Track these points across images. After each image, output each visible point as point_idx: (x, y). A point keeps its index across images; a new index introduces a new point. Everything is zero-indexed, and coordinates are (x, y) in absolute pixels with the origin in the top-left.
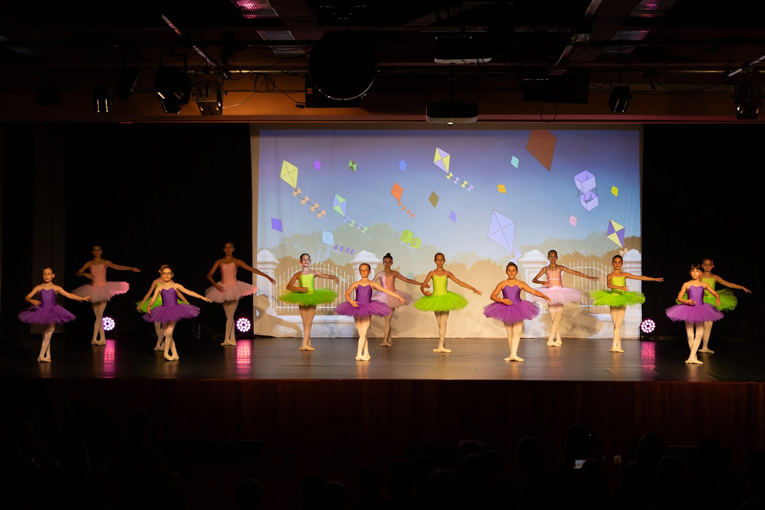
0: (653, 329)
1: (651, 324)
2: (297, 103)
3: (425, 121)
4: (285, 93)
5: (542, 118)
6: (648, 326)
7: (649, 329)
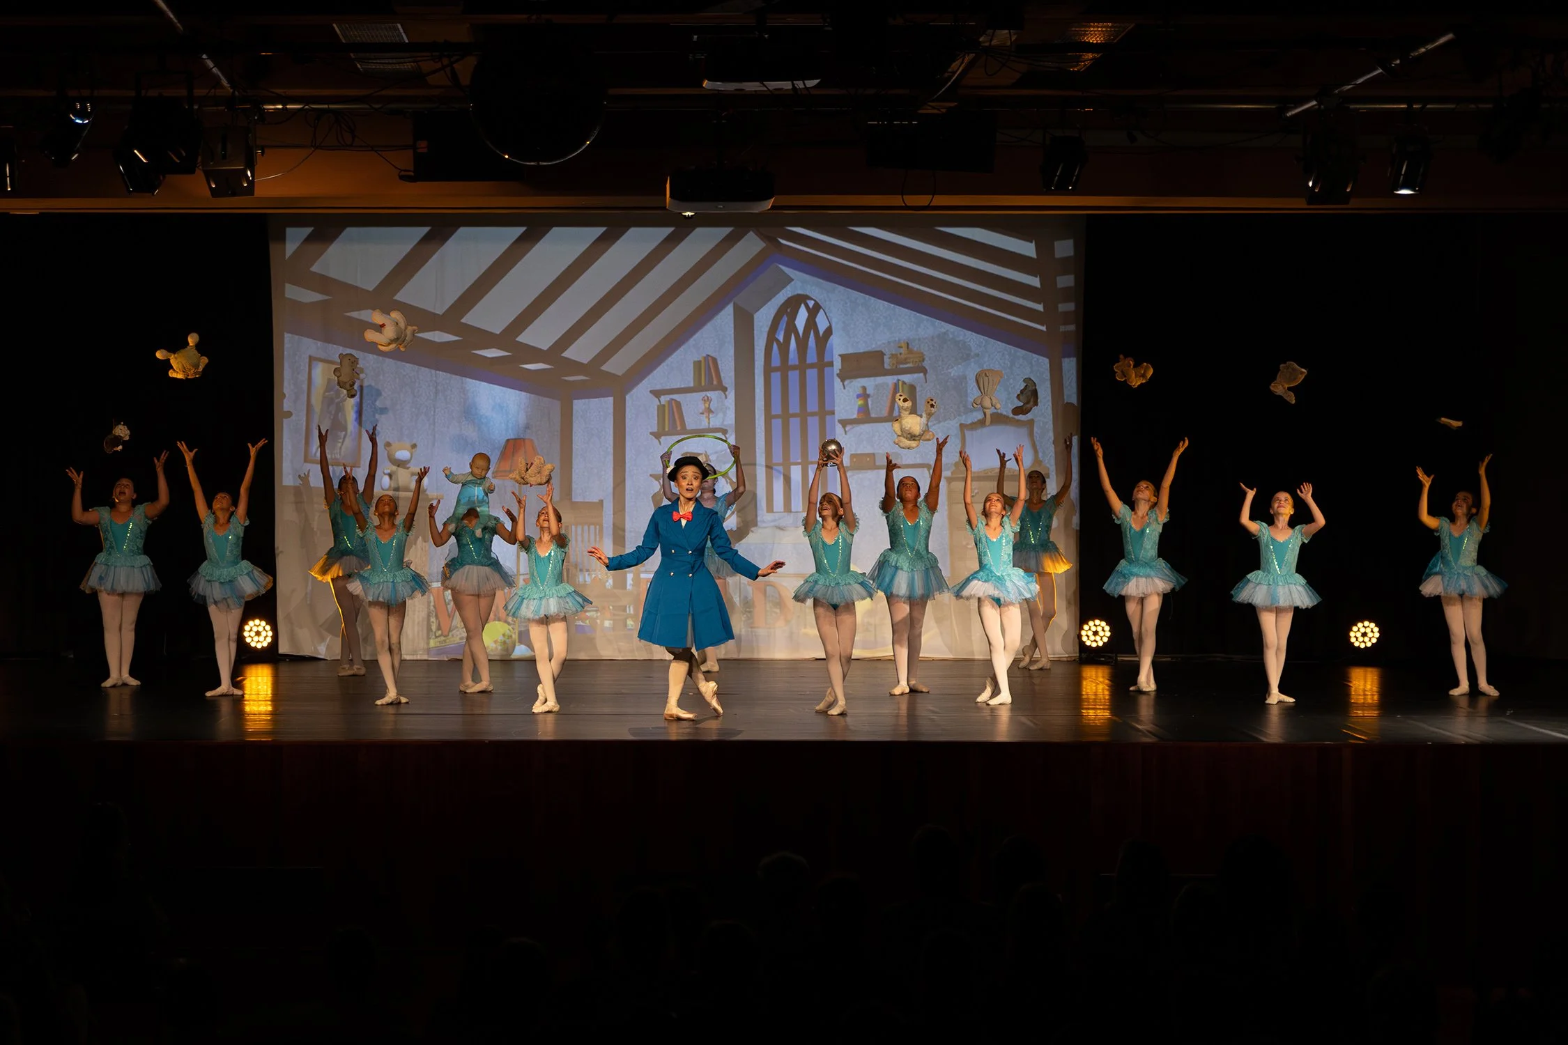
0: (1106, 640)
1: (1101, 628)
2: (402, 170)
3: (664, 208)
4: (376, 151)
5: (904, 203)
6: (1096, 633)
7: (1098, 638)
